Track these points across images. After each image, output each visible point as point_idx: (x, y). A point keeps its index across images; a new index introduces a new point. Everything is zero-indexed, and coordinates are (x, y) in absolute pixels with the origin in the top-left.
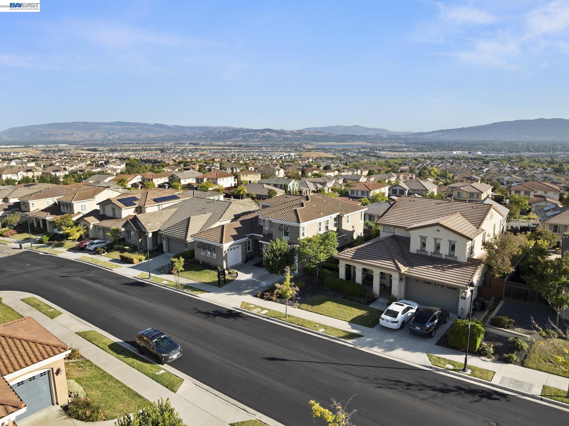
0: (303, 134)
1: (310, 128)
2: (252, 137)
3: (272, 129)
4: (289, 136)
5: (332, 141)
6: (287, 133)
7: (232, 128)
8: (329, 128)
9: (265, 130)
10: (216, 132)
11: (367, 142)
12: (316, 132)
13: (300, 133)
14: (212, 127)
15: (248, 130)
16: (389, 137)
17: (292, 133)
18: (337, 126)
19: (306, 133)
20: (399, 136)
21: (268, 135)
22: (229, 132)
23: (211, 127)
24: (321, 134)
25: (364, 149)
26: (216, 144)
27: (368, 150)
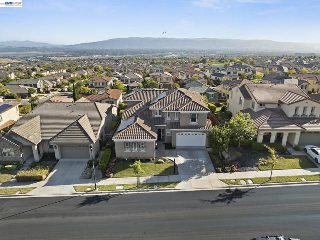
5: (13, 52)
11: (39, 52)
25: (39, 56)
27: (42, 57)
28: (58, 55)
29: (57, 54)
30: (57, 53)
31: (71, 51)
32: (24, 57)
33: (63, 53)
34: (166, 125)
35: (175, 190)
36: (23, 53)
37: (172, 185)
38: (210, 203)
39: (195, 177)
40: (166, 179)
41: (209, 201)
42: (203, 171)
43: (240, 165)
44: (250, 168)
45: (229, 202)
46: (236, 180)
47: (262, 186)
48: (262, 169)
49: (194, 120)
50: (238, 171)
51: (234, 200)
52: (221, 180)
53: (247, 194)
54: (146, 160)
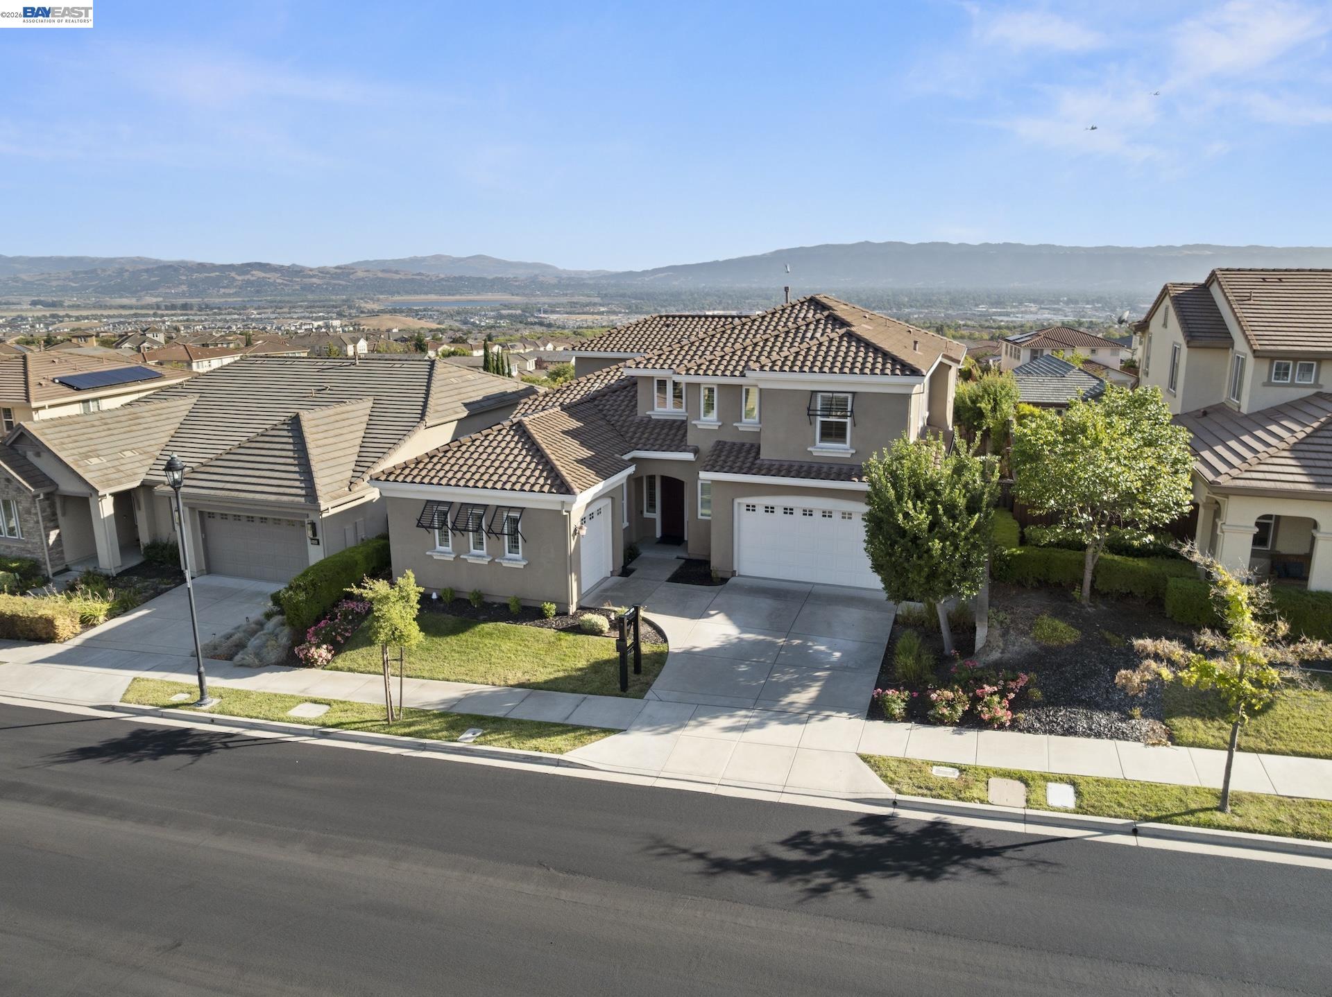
0: (351, 277)
1: (367, 262)
2: (216, 283)
3: (268, 264)
4: (314, 280)
5: (426, 293)
6: (311, 273)
7: (157, 261)
8: (414, 261)
9: (249, 265)
10: (109, 273)
11: (513, 295)
12: (383, 271)
13: (344, 272)
14: (97, 259)
15: (202, 267)
16: (559, 282)
17: (322, 273)
18: (434, 257)
19: (360, 274)
20: (583, 279)
21: (259, 278)
22: (147, 271)
23: (94, 260)
24: (397, 277)
25: (509, 309)
26: (113, 304)
27: (519, 312)
28: (573, 308)
29: (573, 304)
30: (575, 299)
31: (623, 296)
32: (458, 313)
33: (597, 300)
34: (689, 456)
35: (558, 763)
36: (458, 297)
37: (559, 741)
38: (698, 865)
39: (724, 721)
40: (559, 708)
41: (700, 856)
42: (792, 698)
43: (1037, 694)
44: (1101, 718)
45: (823, 889)
46: (962, 770)
47: (1135, 832)
48: (1188, 734)
49: (833, 432)
50: (1014, 726)
51: (871, 882)
52: (865, 759)
53: (993, 862)
54: (525, 608)
